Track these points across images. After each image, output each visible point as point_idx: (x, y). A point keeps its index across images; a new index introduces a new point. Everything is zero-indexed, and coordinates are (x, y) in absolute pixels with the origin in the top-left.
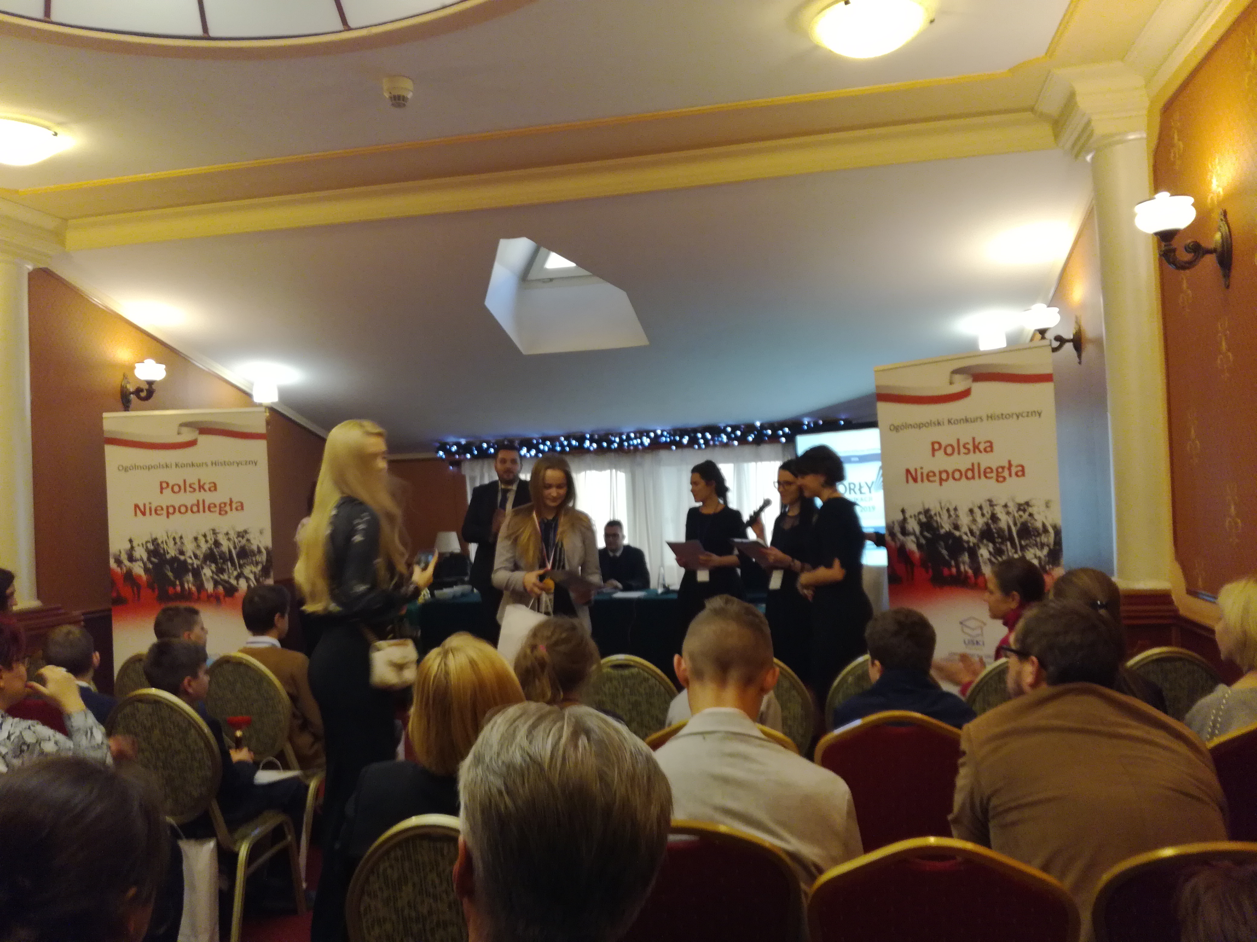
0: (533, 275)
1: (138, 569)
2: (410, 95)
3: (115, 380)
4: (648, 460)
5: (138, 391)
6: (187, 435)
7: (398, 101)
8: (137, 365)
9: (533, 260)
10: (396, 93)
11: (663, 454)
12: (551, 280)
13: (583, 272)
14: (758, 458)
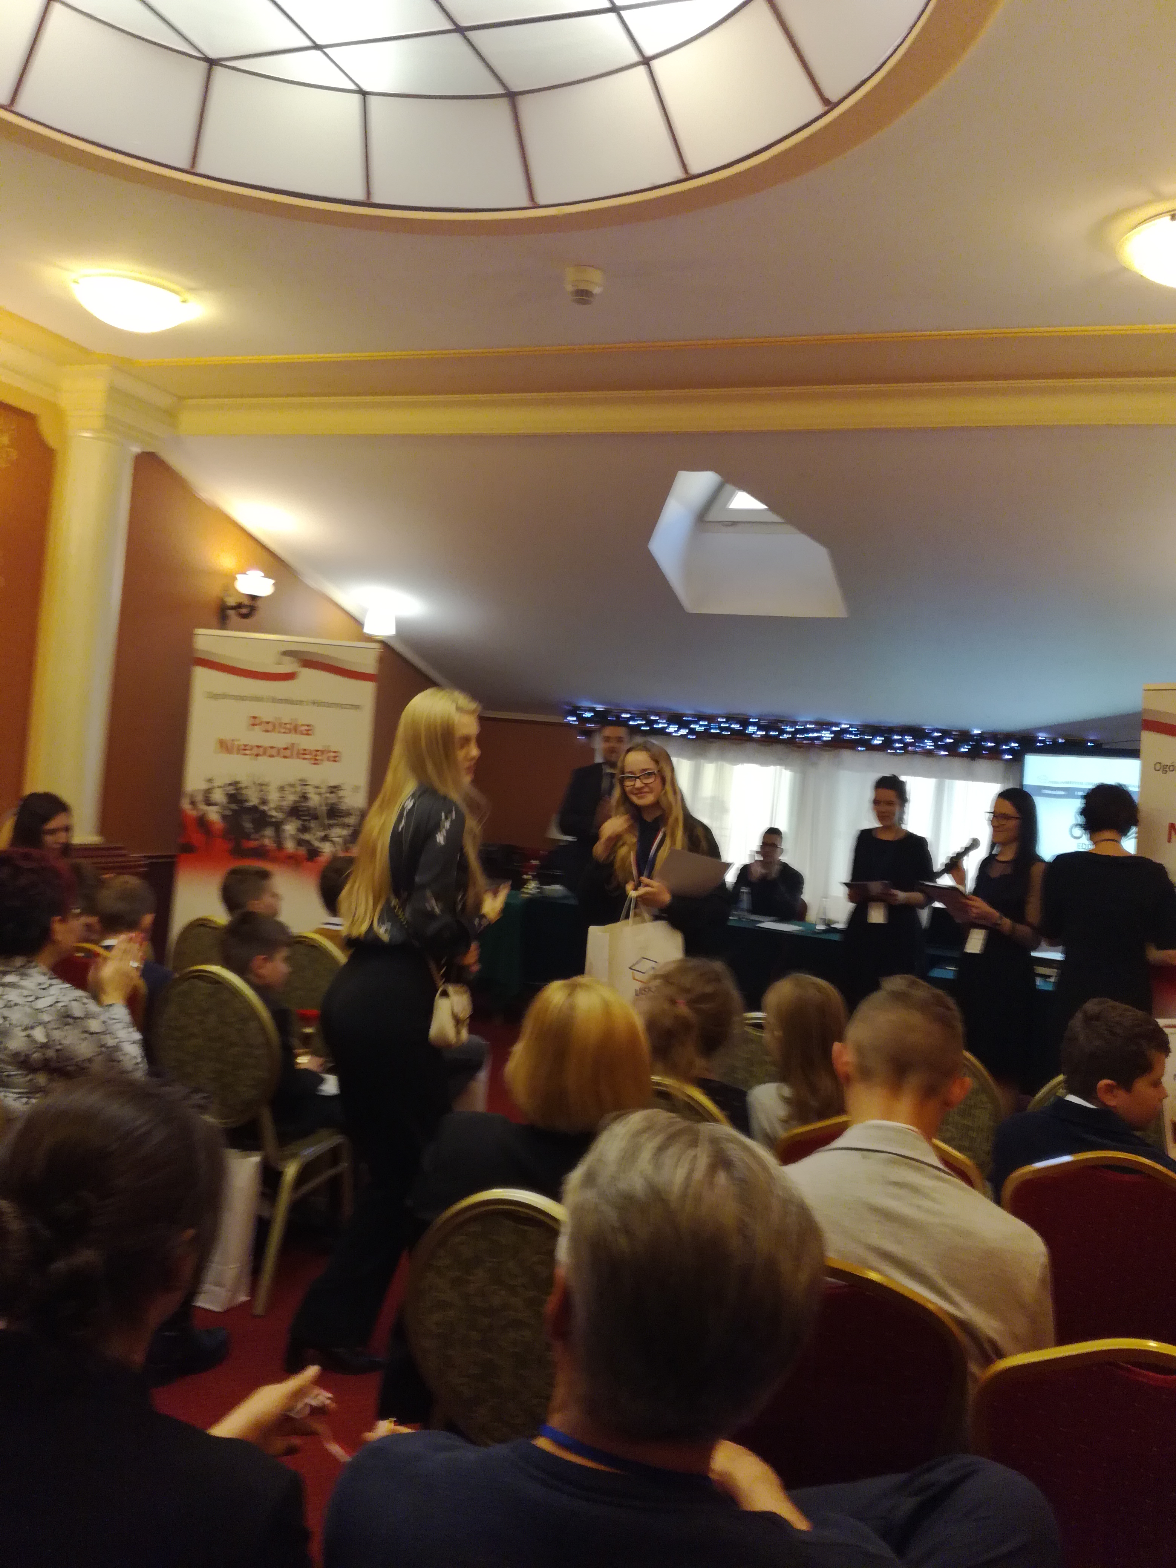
0: (712, 516)
1: (214, 815)
2: (597, 290)
3: (212, 590)
4: (826, 760)
5: (239, 606)
6: (288, 666)
7: (583, 296)
8: (238, 576)
9: (715, 497)
10: (581, 287)
11: (847, 755)
12: (734, 523)
13: (775, 518)
14: (970, 776)
